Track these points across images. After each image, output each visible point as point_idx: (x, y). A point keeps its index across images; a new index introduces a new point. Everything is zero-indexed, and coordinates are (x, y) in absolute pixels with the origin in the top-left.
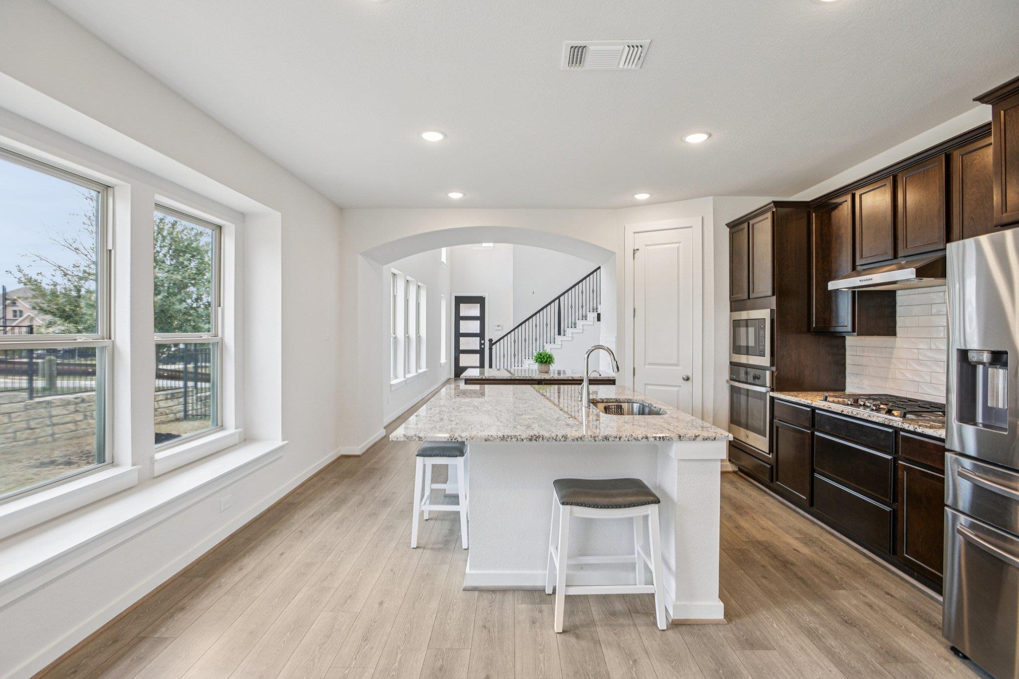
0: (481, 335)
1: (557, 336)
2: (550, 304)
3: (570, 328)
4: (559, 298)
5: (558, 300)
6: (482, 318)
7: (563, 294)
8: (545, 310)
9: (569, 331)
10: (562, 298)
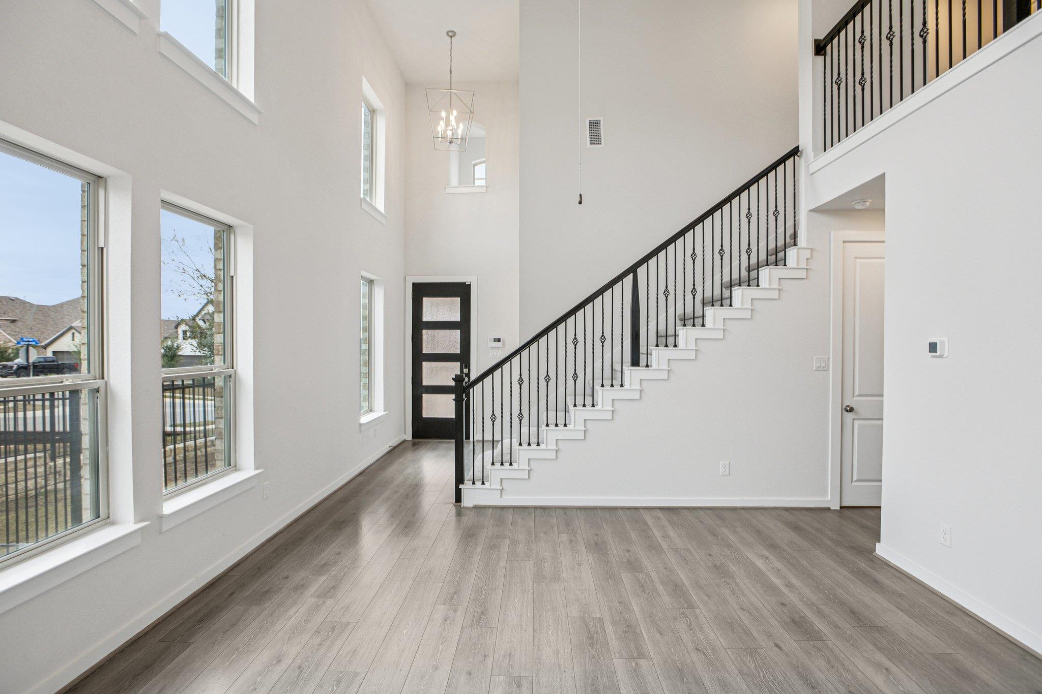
0: (464, 357)
1: (628, 369)
2: (610, 285)
3: (662, 348)
4: (633, 269)
5: (631, 275)
6: (464, 325)
7: (645, 260)
8: (598, 301)
9: (659, 356)
10: (641, 271)
